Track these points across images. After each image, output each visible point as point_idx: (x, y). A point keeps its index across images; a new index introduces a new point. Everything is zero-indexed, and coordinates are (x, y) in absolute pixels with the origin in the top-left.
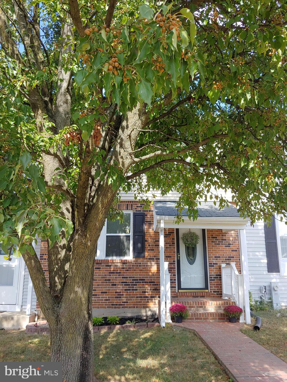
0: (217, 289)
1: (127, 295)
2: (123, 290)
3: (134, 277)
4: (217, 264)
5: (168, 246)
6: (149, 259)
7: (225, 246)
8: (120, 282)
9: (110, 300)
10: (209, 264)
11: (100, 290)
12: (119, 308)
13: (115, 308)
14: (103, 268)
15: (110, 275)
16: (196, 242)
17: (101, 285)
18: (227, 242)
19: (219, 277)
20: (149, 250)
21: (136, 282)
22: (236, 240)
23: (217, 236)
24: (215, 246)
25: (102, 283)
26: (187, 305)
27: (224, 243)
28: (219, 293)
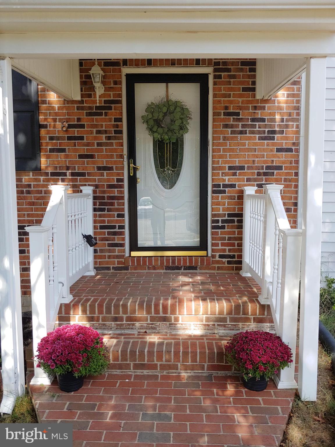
0: (230, 250)
4: (233, 186)
5: (104, 141)
6: (53, 174)
7: (260, 138)
10: (214, 186)
16: (183, 128)
18: (266, 126)
19: (236, 219)
20: (51, 150)
22: (293, 120)
23: (240, 108)
24: (232, 138)
26: (121, 314)
27: (257, 129)
28: (234, 260)
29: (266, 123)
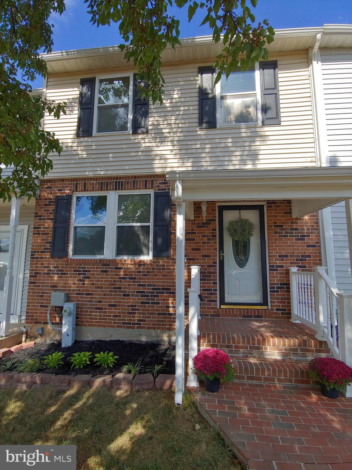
0: (282, 306)
1: (144, 310)
2: (138, 303)
3: (155, 285)
4: (282, 267)
5: (206, 241)
7: (296, 239)
8: (134, 292)
9: (120, 316)
10: (270, 266)
11: (107, 302)
12: (133, 328)
13: (128, 327)
14: (111, 272)
15: (121, 282)
16: (250, 234)
17: (109, 295)
18: (299, 233)
19: (285, 286)
21: (157, 293)
22: (315, 229)
23: (283, 223)
24: (280, 240)
25: (110, 291)
26: (231, 344)
27: (294, 234)
28: (285, 312)
29: (299, 231)
